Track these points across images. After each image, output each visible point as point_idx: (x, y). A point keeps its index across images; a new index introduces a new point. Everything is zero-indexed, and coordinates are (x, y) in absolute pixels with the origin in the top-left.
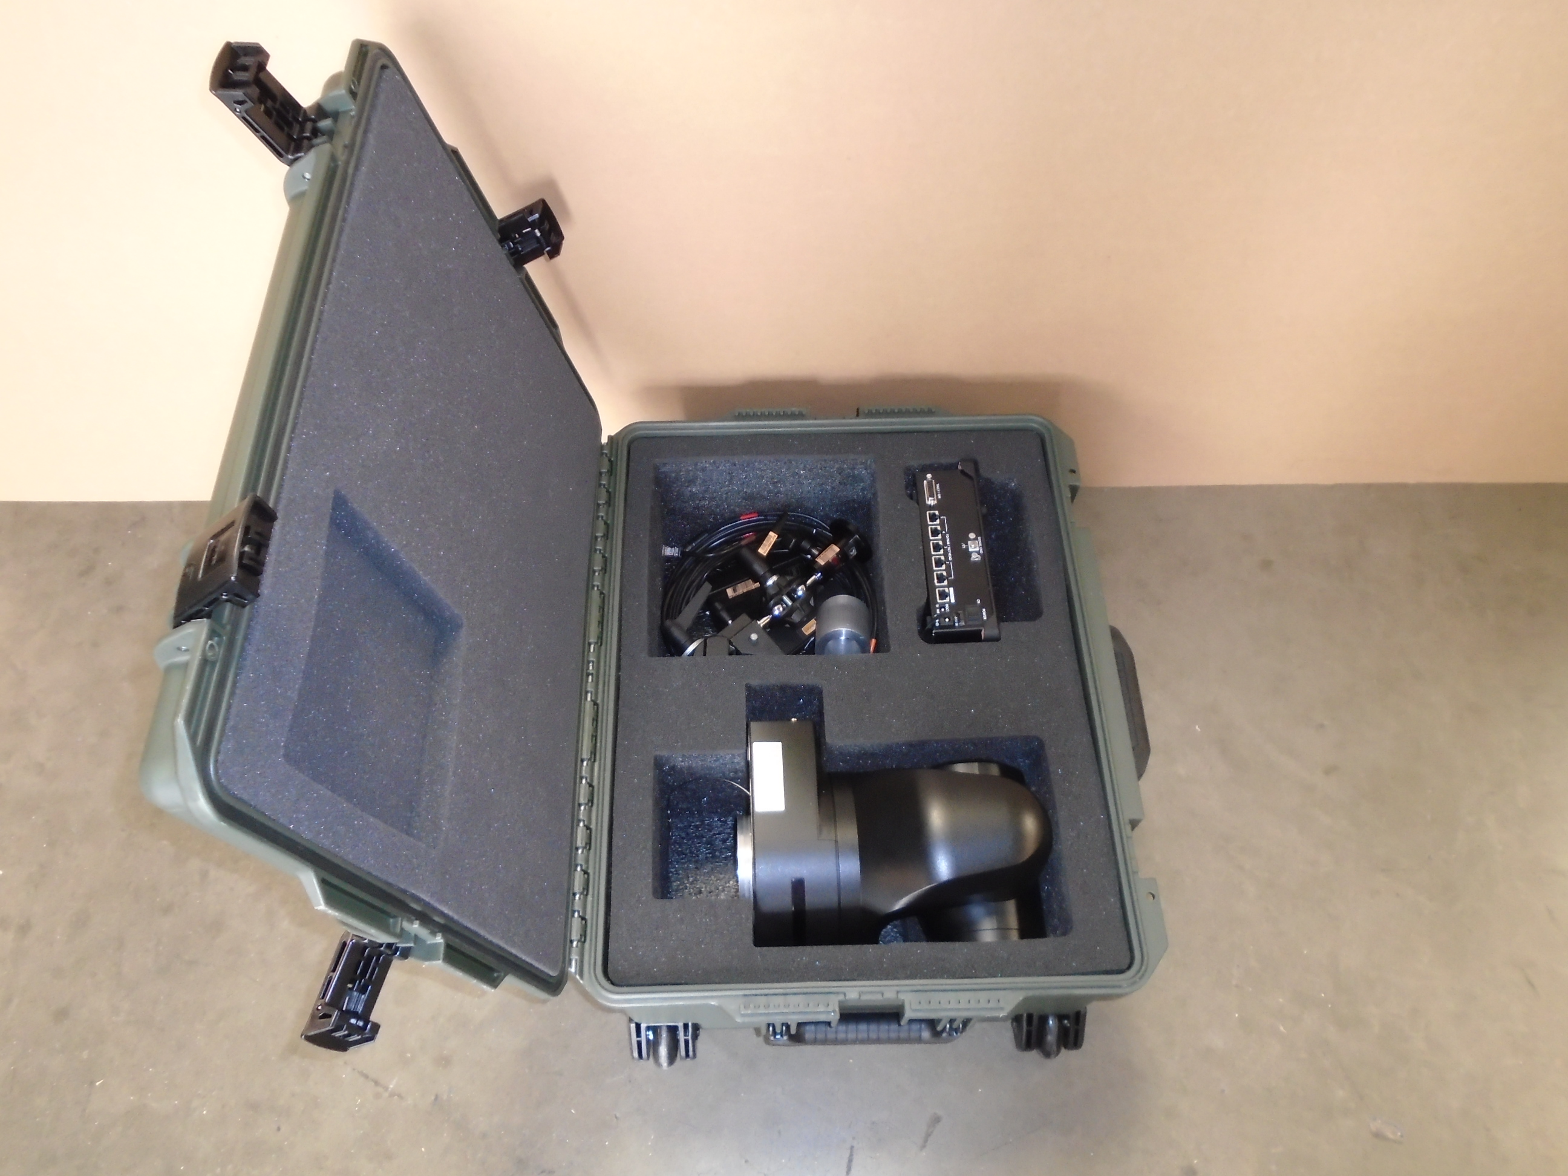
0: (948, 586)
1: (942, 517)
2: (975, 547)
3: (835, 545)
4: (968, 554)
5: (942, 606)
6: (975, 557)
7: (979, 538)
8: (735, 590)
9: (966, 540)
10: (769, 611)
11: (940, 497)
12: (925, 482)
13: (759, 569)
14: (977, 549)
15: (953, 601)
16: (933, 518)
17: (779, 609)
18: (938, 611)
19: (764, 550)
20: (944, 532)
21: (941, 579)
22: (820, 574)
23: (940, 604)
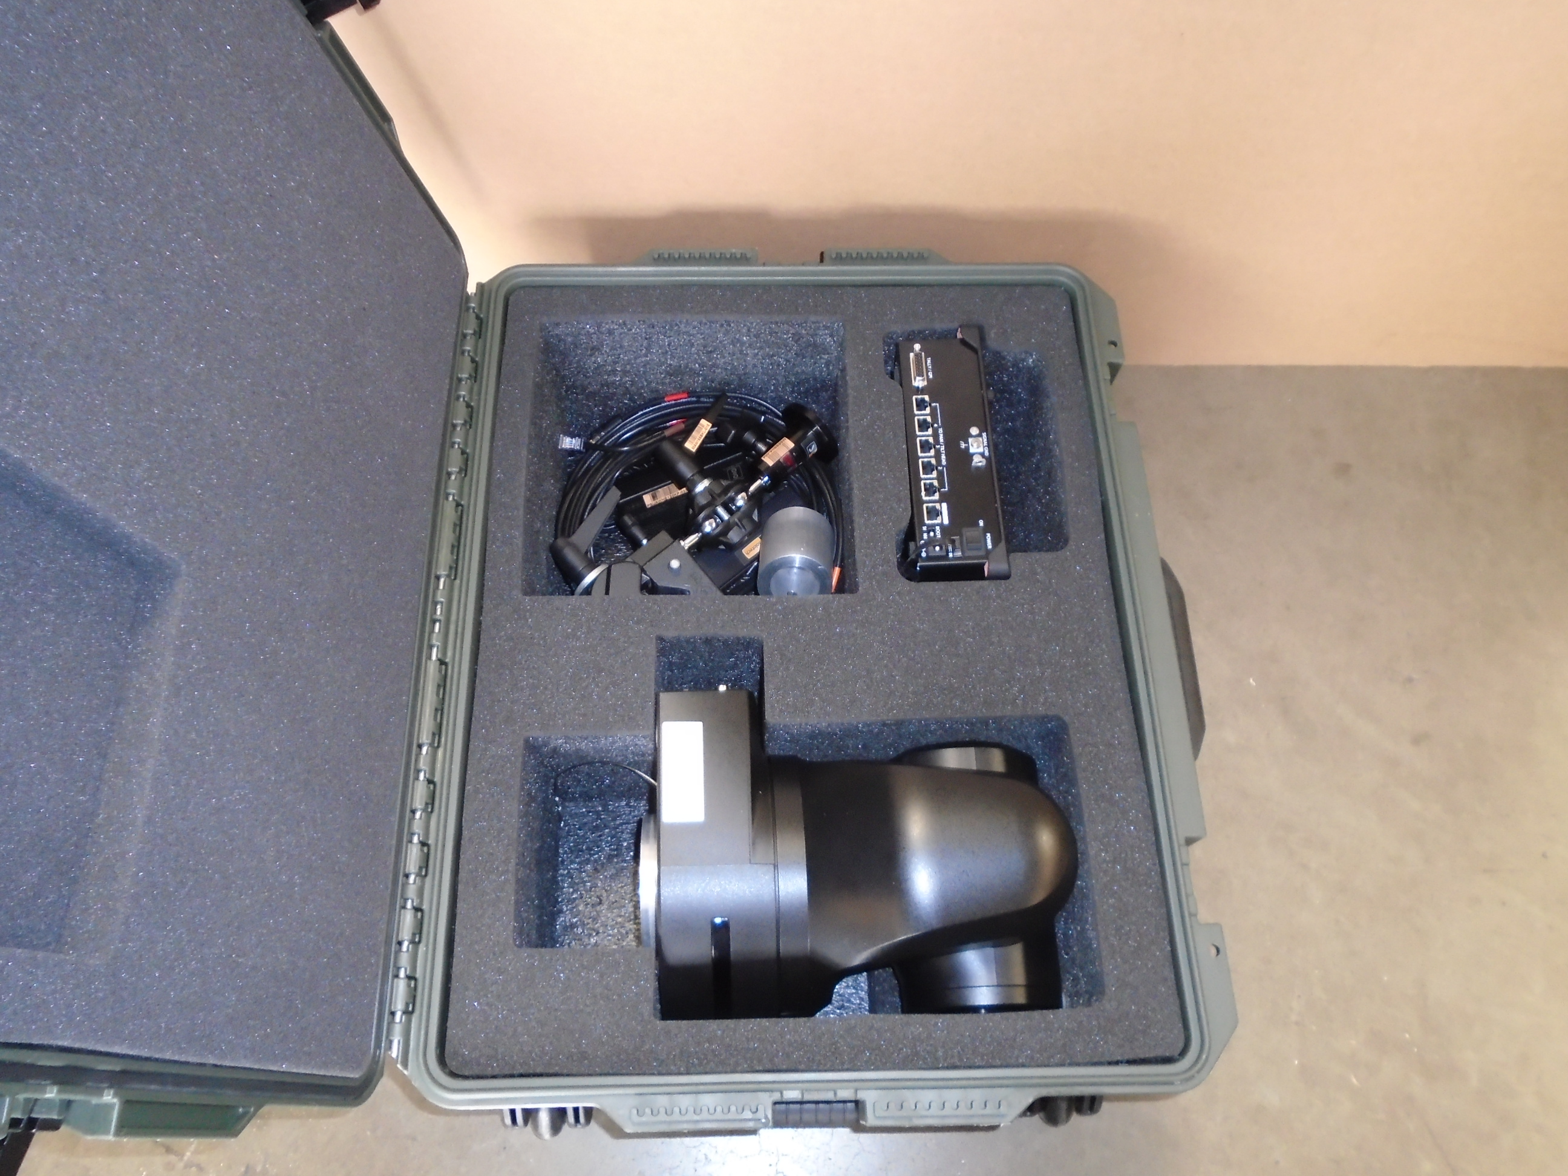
0: (940, 501)
1: (933, 404)
2: (978, 447)
3: (789, 438)
4: (968, 456)
5: (931, 529)
6: (978, 461)
7: (984, 434)
8: (654, 497)
9: (966, 436)
10: (698, 528)
11: (931, 375)
12: (912, 355)
13: (685, 469)
14: (981, 450)
15: (946, 521)
16: (921, 405)
17: (711, 524)
18: (925, 536)
19: (692, 444)
20: (936, 425)
21: (930, 490)
22: (766, 478)
23: (928, 526)
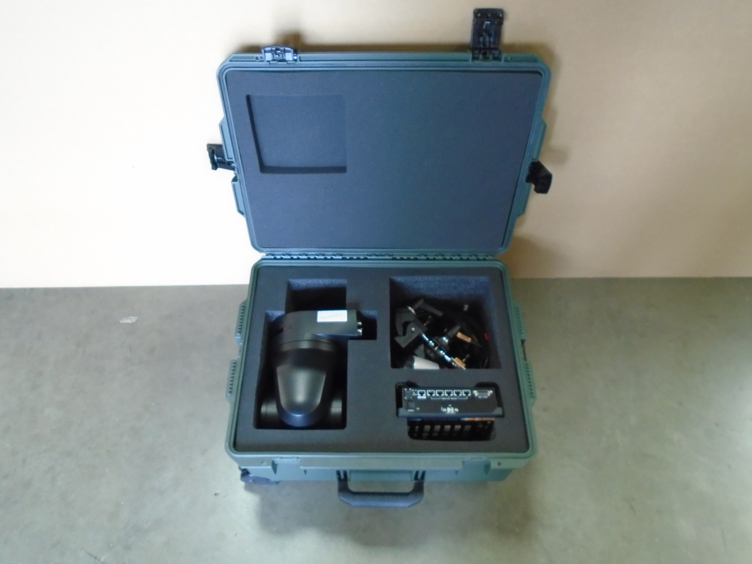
0: (426, 396)
1: (467, 397)
2: (450, 411)
3: (465, 366)
4: (446, 406)
5: (416, 393)
6: (444, 410)
7: (455, 413)
9: (454, 406)
11: (480, 397)
12: (488, 391)
14: (448, 411)
15: (419, 397)
16: (467, 393)
17: (432, 343)
18: (413, 390)
19: (460, 336)
20: (458, 397)
21: (431, 394)
22: (450, 360)
23: (417, 391)
